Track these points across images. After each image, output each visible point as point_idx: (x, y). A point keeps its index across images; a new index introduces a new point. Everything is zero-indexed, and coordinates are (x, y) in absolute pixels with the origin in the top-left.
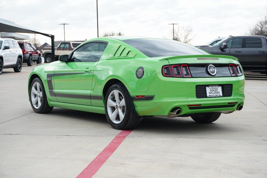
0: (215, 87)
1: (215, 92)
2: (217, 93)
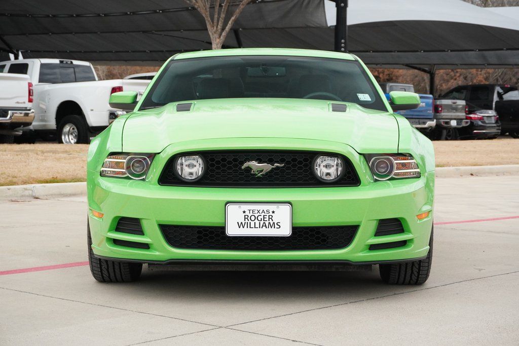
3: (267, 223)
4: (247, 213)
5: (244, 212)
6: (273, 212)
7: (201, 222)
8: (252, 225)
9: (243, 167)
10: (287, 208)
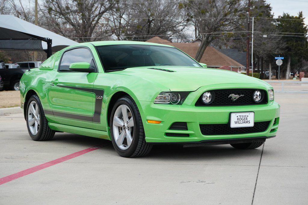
3: (245, 121)
4: (238, 117)
5: (237, 117)
6: (248, 116)
7: (219, 122)
8: (240, 123)
9: (229, 97)
10: (252, 114)
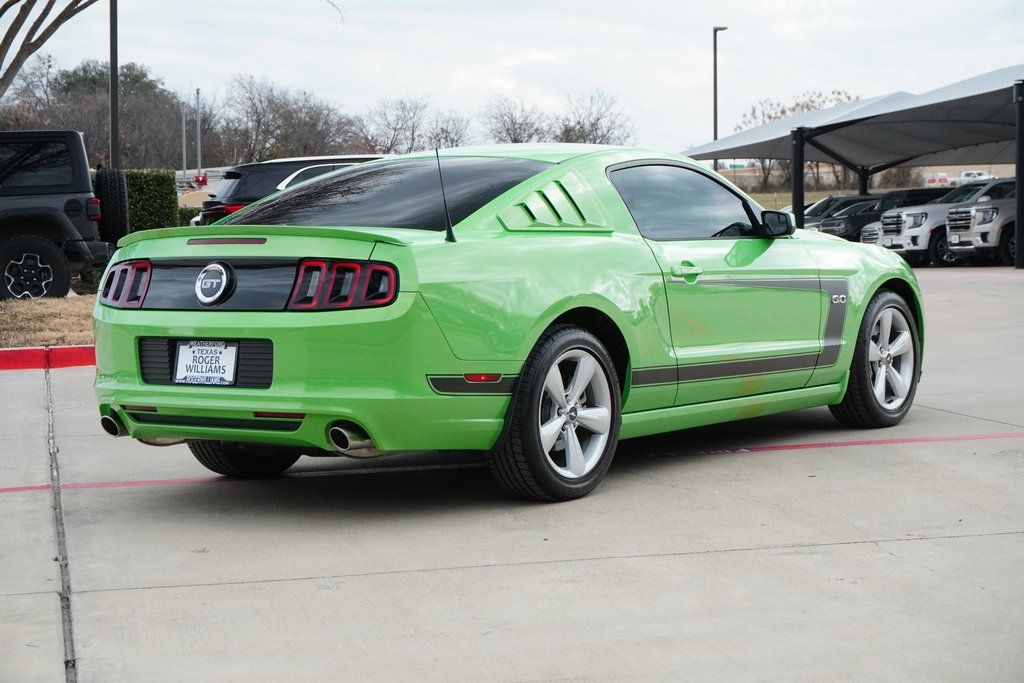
0: (213, 348)
1: (209, 365)
2: (217, 370)
